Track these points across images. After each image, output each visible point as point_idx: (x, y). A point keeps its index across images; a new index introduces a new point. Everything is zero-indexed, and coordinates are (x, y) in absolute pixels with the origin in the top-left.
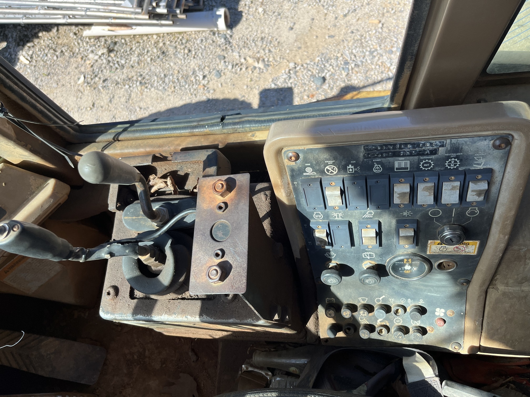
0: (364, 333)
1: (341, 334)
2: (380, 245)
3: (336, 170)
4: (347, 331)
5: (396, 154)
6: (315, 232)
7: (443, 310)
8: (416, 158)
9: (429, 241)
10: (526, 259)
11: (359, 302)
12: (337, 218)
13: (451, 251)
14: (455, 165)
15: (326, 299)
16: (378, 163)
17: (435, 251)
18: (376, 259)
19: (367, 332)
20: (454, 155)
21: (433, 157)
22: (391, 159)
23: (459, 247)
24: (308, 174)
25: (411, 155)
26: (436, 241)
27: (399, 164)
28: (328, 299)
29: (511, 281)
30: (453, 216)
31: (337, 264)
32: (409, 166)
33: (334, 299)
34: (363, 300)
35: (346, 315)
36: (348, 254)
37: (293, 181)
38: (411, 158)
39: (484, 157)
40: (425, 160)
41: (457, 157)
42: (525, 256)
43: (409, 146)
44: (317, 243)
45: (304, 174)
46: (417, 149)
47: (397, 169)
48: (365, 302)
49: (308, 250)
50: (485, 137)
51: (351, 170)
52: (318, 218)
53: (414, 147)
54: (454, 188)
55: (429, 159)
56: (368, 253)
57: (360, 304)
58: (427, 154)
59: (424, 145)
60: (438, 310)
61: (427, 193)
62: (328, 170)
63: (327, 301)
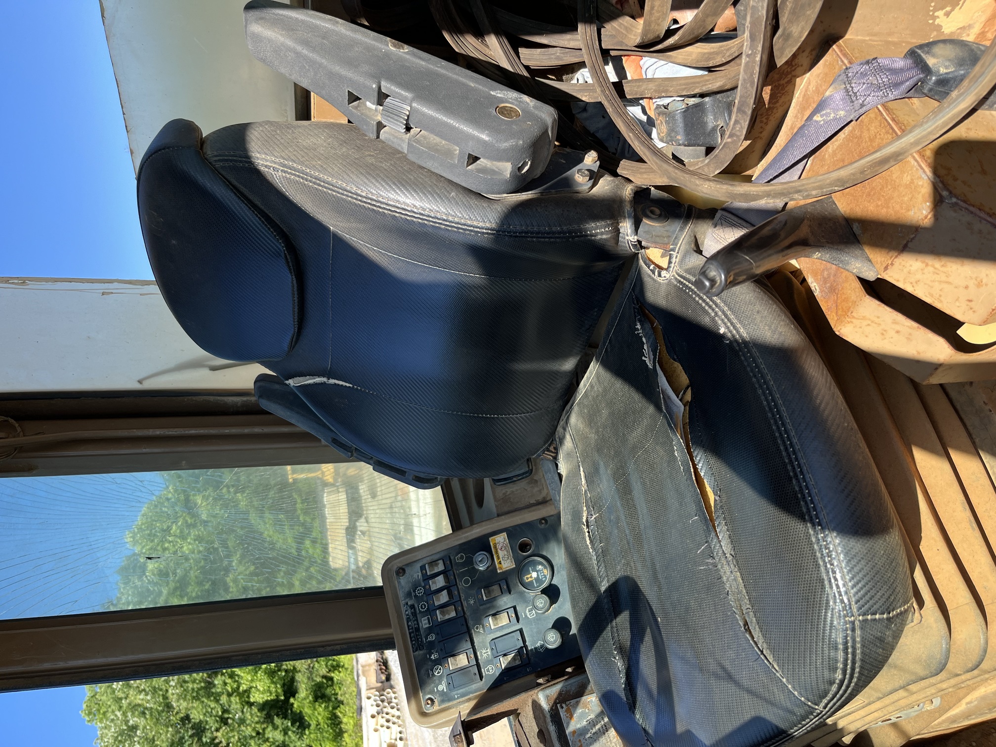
2: (513, 607)
3: (437, 667)
5: (418, 629)
6: (504, 668)
8: (418, 616)
12: (489, 653)
14: (421, 589)
16: (426, 638)
20: (413, 594)
21: (416, 606)
22: (422, 632)
24: (445, 688)
26: (497, 567)
27: (425, 624)
30: (467, 568)
32: (426, 618)
36: (535, 630)
37: (455, 699)
39: (412, 576)
40: (419, 609)
41: (414, 591)
43: (410, 623)
44: (519, 661)
45: (445, 690)
46: (411, 617)
47: (430, 624)
49: (539, 669)
50: (399, 582)
51: (436, 656)
52: (493, 669)
53: (411, 620)
55: (419, 607)
56: (528, 614)
61: (441, 597)
62: (438, 673)
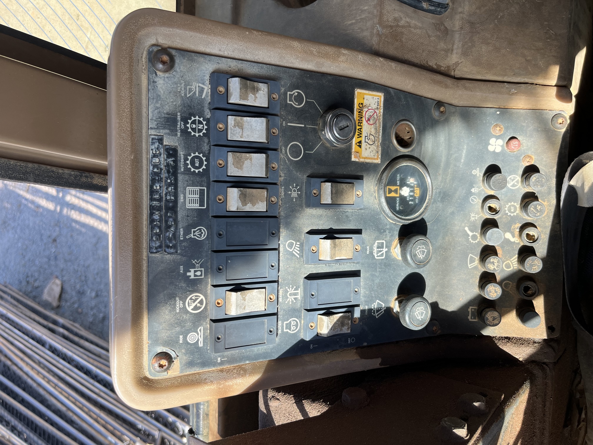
0: (532, 265)
1: (539, 304)
2: (358, 232)
3: (196, 296)
4: (530, 292)
5: (172, 206)
6: (321, 334)
7: (492, 141)
8: (180, 177)
9: (353, 159)
10: (398, 26)
11: (476, 268)
12: (299, 297)
13: (376, 129)
14: (200, 123)
15: (470, 320)
16: (187, 231)
17: (374, 152)
18: (388, 238)
19: (530, 260)
20: (180, 125)
21: (181, 153)
22: (181, 214)
23: (367, 116)
24: (201, 340)
25: (175, 185)
26: (353, 150)
27: (192, 201)
28: (469, 317)
29: (442, 45)
30: (303, 126)
31: (396, 299)
32: (197, 189)
33: (471, 307)
34: (472, 261)
35: (496, 292)
36: (377, 281)
37: (215, 364)
38: (180, 184)
39: (187, 84)
40: (186, 165)
41: (185, 120)
42: (391, 27)
43: (157, 187)
44: (346, 330)
45: (201, 345)
46: (164, 175)
47: (202, 204)
48: (477, 258)
49: (365, 344)
51: (198, 273)
52: (297, 326)
53: (160, 180)
54: (240, 126)
55: (186, 159)
56: (375, 250)
57: (479, 266)
58: (175, 161)
59: (155, 166)
60: (491, 148)
61: (247, 163)
62: (196, 308)
63: (475, 318)
